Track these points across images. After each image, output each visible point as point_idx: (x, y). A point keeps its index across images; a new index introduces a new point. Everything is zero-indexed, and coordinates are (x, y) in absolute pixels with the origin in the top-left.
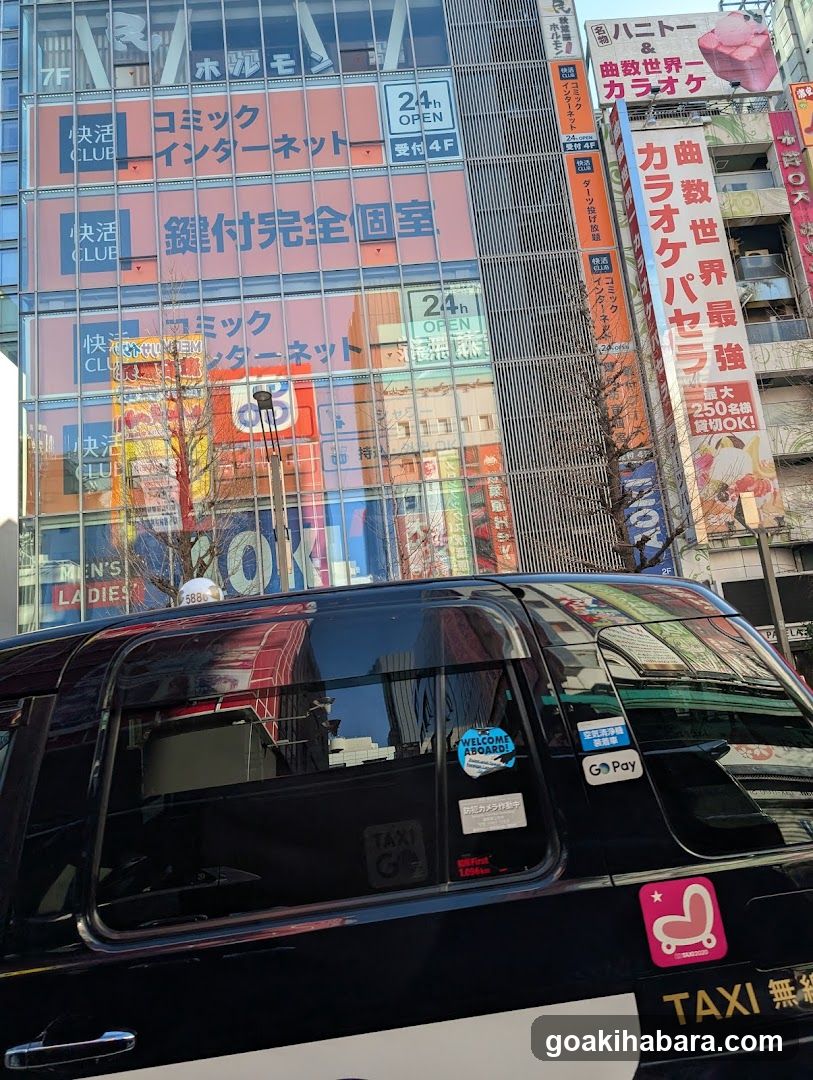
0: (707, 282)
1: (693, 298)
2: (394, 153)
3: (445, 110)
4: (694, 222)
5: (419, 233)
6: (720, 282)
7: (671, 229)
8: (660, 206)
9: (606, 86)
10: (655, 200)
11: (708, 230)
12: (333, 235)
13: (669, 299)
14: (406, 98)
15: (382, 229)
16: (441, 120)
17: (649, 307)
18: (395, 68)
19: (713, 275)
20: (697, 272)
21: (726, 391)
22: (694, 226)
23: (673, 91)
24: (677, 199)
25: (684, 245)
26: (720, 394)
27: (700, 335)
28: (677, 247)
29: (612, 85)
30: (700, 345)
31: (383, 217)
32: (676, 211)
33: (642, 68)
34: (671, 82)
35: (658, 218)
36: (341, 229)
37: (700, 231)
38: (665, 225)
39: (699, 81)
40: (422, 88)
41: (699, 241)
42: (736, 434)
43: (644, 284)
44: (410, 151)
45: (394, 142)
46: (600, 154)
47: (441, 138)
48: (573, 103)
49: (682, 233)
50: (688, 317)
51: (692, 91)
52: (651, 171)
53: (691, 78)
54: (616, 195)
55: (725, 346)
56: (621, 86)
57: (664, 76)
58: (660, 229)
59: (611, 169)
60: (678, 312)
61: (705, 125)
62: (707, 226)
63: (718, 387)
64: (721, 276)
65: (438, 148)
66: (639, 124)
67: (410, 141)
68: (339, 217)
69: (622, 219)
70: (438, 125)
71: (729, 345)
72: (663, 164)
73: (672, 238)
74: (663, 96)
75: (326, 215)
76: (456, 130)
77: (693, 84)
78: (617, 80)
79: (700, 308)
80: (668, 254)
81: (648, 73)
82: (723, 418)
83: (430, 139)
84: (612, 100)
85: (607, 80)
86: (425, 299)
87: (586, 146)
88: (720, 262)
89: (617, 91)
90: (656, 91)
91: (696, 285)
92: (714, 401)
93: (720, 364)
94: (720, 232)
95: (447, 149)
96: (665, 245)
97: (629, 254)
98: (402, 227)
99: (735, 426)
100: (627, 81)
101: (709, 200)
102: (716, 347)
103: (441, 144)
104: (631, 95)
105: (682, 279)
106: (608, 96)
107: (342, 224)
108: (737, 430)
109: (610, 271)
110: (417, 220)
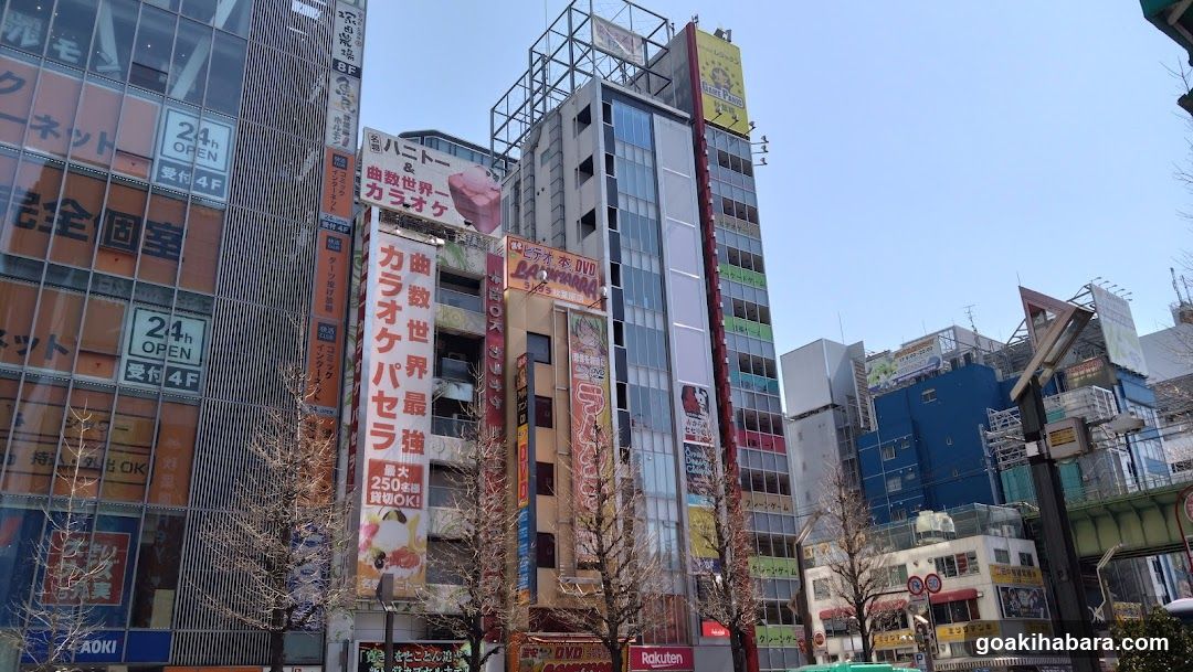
0: (410, 374)
1: (396, 385)
2: (160, 173)
3: (222, 152)
4: (411, 321)
5: (162, 255)
6: (420, 377)
7: (391, 321)
8: (388, 300)
9: (368, 185)
10: (385, 293)
11: (421, 331)
12: (71, 230)
13: (377, 380)
14: (186, 128)
15: (126, 239)
16: (215, 160)
17: (357, 385)
18: (182, 98)
19: (417, 369)
20: (404, 364)
21: (403, 471)
22: (411, 325)
23: (420, 210)
24: (402, 299)
25: (399, 338)
26: (397, 473)
27: (393, 416)
28: (394, 338)
29: (374, 187)
30: (391, 427)
31: (131, 229)
32: (400, 308)
33: (401, 182)
34: (420, 202)
35: (384, 309)
36: (82, 227)
37: (415, 330)
38: (388, 317)
39: (443, 209)
40: (204, 125)
41: (412, 339)
42: (403, 510)
43: (358, 364)
44: (177, 177)
45: (163, 163)
46: (350, 239)
47: (211, 177)
48: (338, 188)
49: (400, 327)
50: (388, 399)
51: (435, 215)
52: (387, 269)
53: (436, 205)
54: (354, 279)
55: (411, 432)
56: (381, 190)
57: (417, 195)
58: (383, 320)
59: (355, 256)
60: (381, 393)
61: (439, 246)
62: (421, 328)
63: (397, 466)
64: (422, 371)
65: (204, 184)
66: (387, 228)
67: (179, 168)
68: (83, 214)
69: (354, 301)
70: (211, 163)
71: (415, 432)
72: (398, 267)
73: (392, 330)
74: (412, 211)
75: (69, 208)
76: (227, 174)
77: (437, 210)
78: (379, 185)
79: (400, 394)
80: (385, 342)
81: (405, 187)
82: (395, 493)
83: (200, 174)
84: (371, 199)
85: (371, 181)
86: (152, 320)
87: (340, 228)
88: (425, 359)
89: (376, 193)
90: (407, 206)
91: (401, 374)
92: (392, 478)
93: (404, 446)
94: (430, 336)
95: (213, 188)
96: (384, 333)
97: (353, 332)
98: (147, 244)
99: (402, 503)
100: (387, 188)
101: (428, 307)
102: (404, 431)
103: (209, 182)
104: (387, 202)
105: (391, 366)
106: (368, 195)
107: (84, 222)
108: (404, 506)
109: (334, 341)
110: (166, 242)
